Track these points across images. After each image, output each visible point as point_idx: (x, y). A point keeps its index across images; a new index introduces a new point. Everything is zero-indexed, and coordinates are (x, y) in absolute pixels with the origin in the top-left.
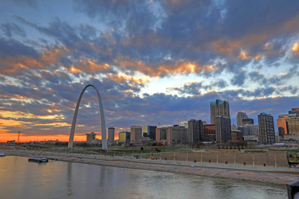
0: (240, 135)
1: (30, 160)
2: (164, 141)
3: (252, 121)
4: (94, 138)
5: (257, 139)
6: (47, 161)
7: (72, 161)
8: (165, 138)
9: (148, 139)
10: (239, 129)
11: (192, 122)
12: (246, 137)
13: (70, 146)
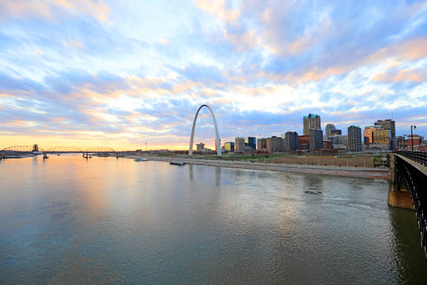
0: (330, 144)
1: (171, 164)
2: (264, 150)
3: (339, 132)
4: (203, 148)
5: (345, 147)
6: (184, 164)
7: (193, 164)
8: (266, 147)
9: (250, 148)
10: (329, 139)
11: (289, 134)
12: (335, 146)
13: (190, 154)
